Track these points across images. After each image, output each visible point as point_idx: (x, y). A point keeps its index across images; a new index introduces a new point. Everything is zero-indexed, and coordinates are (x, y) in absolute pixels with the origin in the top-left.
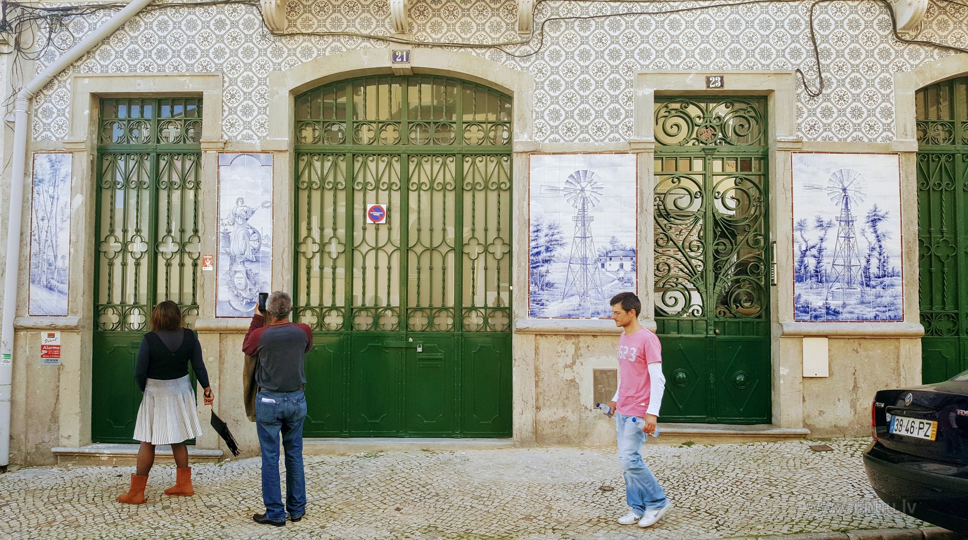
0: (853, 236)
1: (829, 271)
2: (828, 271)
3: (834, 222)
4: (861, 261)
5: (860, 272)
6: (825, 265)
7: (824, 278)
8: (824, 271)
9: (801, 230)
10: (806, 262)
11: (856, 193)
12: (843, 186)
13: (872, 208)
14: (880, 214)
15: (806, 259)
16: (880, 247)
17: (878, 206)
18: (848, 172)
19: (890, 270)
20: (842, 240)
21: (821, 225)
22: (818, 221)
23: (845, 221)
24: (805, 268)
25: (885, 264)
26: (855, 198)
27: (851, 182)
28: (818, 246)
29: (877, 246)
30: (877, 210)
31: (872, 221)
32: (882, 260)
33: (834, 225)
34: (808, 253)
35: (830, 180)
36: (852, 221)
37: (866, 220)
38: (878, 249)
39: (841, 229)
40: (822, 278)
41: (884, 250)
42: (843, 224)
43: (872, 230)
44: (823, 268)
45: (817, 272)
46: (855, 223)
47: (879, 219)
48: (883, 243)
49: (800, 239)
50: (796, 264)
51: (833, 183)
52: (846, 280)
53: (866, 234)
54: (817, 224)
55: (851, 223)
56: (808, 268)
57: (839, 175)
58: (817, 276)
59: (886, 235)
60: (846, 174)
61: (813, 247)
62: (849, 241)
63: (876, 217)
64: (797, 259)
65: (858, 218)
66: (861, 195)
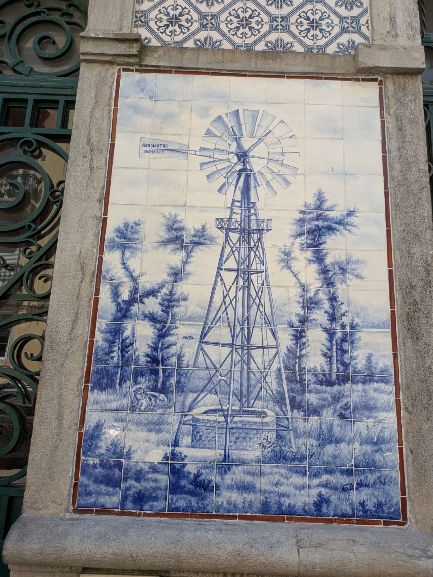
0: (260, 267)
1: (188, 358)
2: (185, 360)
3: (213, 231)
4: (280, 334)
5: (275, 366)
6: (181, 342)
7: (173, 381)
8: (174, 360)
9: (123, 248)
10: (128, 333)
11: (272, 165)
12: (239, 146)
13: (312, 201)
14: (331, 214)
15: (128, 326)
16: (333, 299)
17: (327, 195)
18: (255, 115)
19: (360, 363)
20: (229, 277)
21: (177, 239)
22: (170, 228)
23: (241, 231)
24: (124, 348)
25: (346, 346)
26: (269, 177)
27: (260, 140)
28: (165, 291)
29: (322, 296)
30: (326, 205)
31: (311, 232)
32: (339, 335)
33: (212, 239)
34: (135, 308)
35: (209, 133)
36: (260, 231)
37: (295, 229)
38: (326, 305)
39: (228, 250)
40: (167, 377)
41: (344, 308)
42: (234, 237)
43: (309, 254)
44: (173, 350)
45: (154, 360)
46: (266, 236)
47: (330, 229)
48: (340, 289)
49: (119, 273)
50: (99, 337)
51: (214, 140)
52: (235, 385)
53: (293, 264)
54: (165, 235)
55: (255, 236)
56: (131, 351)
57: (230, 122)
58: (155, 372)
59: (349, 268)
60: (249, 121)
61: (152, 293)
62: (249, 281)
63: (320, 223)
64: (102, 324)
65: (274, 225)
66: (283, 170)
